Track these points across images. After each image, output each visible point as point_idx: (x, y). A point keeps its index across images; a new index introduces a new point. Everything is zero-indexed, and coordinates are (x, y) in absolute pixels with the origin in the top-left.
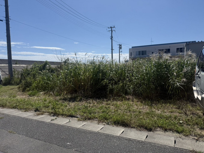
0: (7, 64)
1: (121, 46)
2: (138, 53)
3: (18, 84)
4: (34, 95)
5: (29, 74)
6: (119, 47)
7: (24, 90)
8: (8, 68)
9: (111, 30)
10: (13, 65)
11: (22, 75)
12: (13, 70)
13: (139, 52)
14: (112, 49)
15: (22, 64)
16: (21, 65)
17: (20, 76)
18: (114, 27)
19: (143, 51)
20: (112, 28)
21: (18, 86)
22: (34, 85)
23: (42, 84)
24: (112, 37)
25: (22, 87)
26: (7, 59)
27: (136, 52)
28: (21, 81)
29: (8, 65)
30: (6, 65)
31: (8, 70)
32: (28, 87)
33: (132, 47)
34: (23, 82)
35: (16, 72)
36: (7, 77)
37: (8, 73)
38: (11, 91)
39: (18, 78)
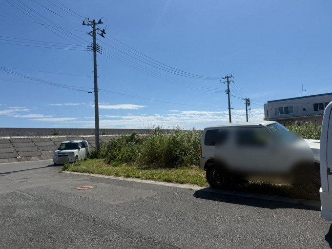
0: (93, 134)
1: (249, 100)
2: (278, 111)
3: (104, 158)
4: (117, 166)
5: (115, 146)
6: (246, 103)
7: (109, 163)
8: (95, 139)
9: (227, 81)
10: (100, 136)
11: (108, 147)
12: (100, 142)
13: (281, 109)
14: (230, 108)
15: (110, 134)
16: (109, 136)
17: (106, 149)
18: (231, 76)
19: (286, 108)
20: (229, 78)
21: (104, 159)
22: (119, 157)
23: (125, 156)
24: (229, 91)
25: (108, 159)
26: (95, 128)
27: (275, 109)
28: (107, 154)
29: (95, 136)
30: (92, 136)
31: (94, 142)
32: (113, 159)
33: (268, 102)
34: (109, 154)
35: (103, 144)
36: (94, 149)
37: (94, 145)
38: (98, 164)
39: (105, 151)
